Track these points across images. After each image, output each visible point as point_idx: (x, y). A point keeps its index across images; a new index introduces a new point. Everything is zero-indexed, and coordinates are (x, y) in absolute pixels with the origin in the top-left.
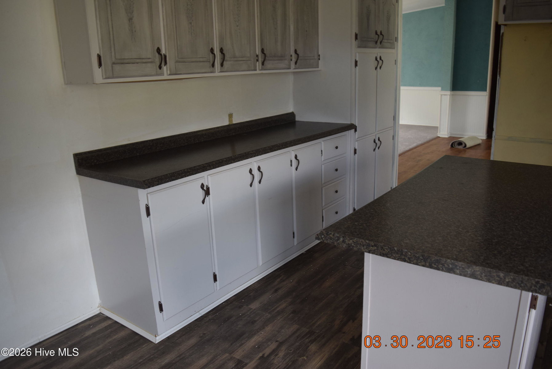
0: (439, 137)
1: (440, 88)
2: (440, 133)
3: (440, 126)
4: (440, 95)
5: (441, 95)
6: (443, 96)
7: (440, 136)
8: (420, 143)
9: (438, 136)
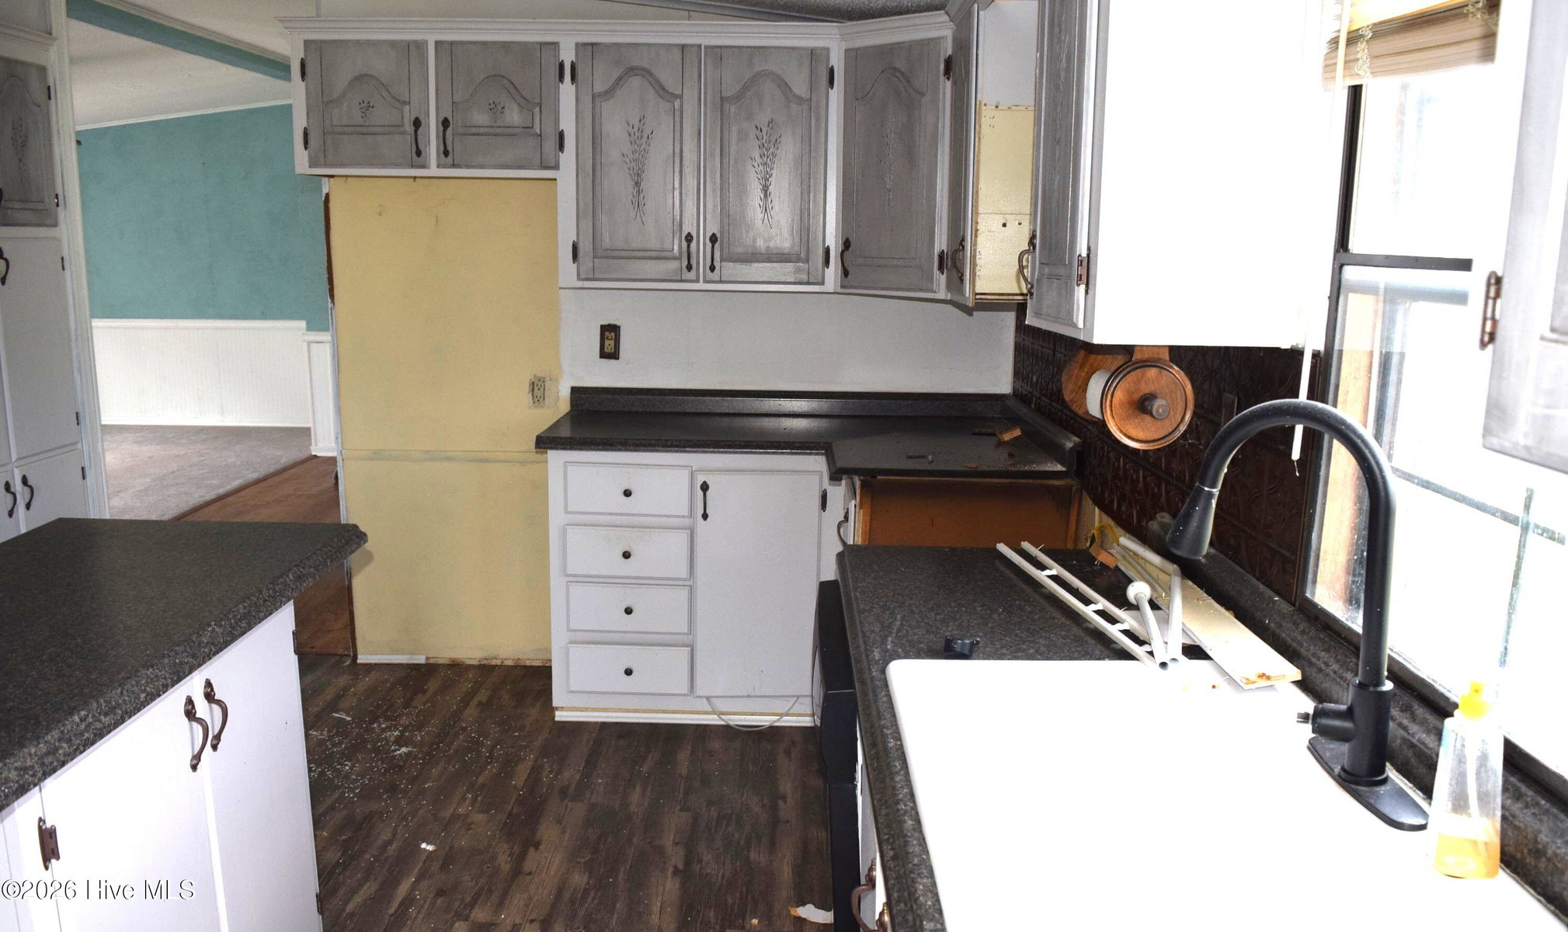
0: (315, 456)
1: (303, 324)
2: (316, 445)
3: (314, 424)
4: (305, 344)
5: (309, 343)
6: (314, 346)
7: (319, 454)
8: (253, 476)
9: (314, 453)
